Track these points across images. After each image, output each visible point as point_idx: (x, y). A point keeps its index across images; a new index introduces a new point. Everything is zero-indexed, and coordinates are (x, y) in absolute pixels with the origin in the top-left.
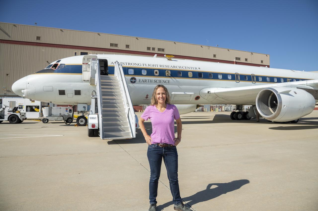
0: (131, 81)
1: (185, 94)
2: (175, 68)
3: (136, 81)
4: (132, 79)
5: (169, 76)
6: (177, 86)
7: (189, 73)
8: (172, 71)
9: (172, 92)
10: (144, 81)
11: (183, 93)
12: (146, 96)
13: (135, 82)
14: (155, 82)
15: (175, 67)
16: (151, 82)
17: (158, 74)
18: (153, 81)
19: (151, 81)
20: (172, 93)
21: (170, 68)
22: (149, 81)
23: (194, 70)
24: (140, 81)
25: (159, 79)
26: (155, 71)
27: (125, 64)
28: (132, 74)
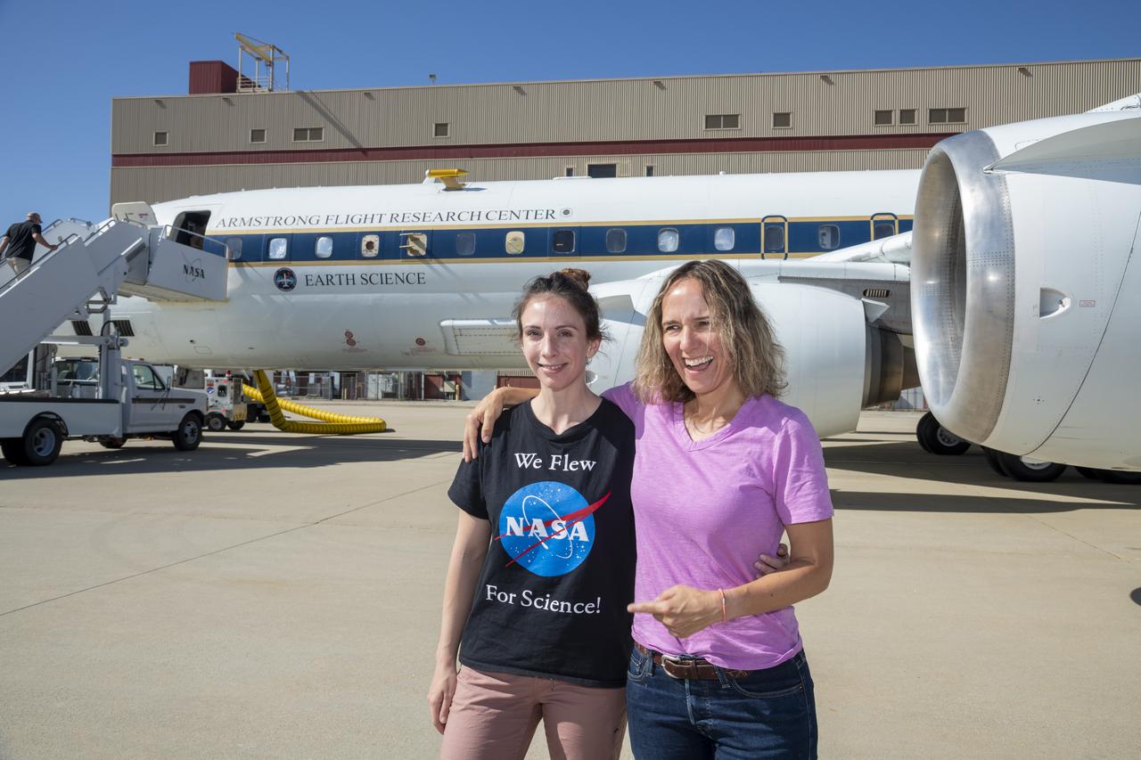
0: (279, 281)
1: (495, 328)
2: (451, 222)
3: (295, 282)
4: (280, 274)
5: (421, 257)
6: (456, 297)
7: (510, 236)
8: (431, 234)
9: (442, 321)
10: (325, 282)
11: (486, 322)
12: (345, 339)
13: (291, 286)
14: (365, 282)
15: (455, 217)
16: (351, 282)
17: (375, 252)
18: (358, 279)
19: (351, 280)
20: (444, 323)
21: (432, 223)
22: (344, 279)
23: (536, 221)
24: (310, 283)
25: (379, 272)
26: (368, 239)
27: (264, 222)
28: (282, 257)
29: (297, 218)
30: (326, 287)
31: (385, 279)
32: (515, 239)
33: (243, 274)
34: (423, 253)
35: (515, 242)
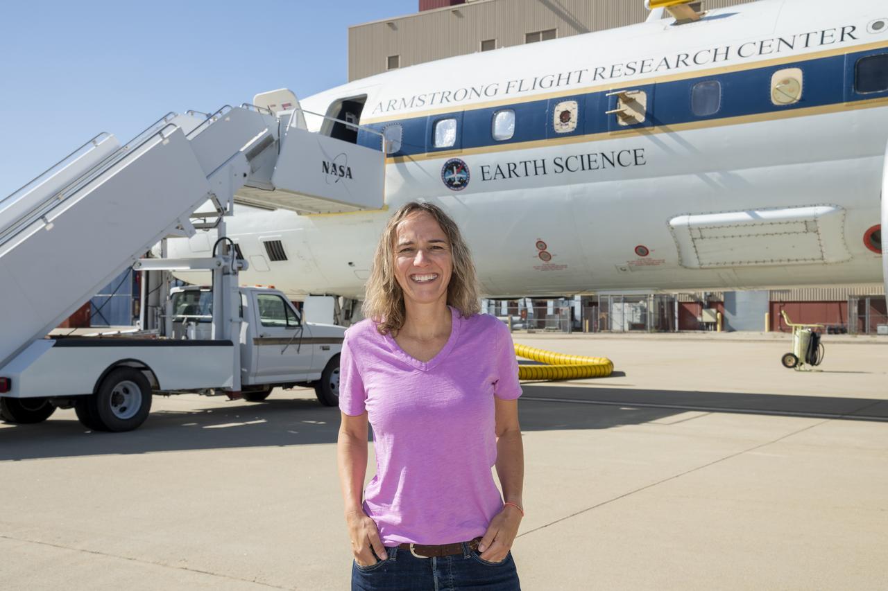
0: (448, 177)
1: (757, 223)
2: (682, 69)
3: (468, 178)
4: (449, 167)
5: (637, 126)
6: (694, 180)
7: (778, 78)
8: (652, 90)
9: (672, 218)
10: (506, 173)
11: (743, 216)
12: (536, 252)
13: (463, 183)
14: (559, 169)
15: (690, 61)
16: (540, 171)
17: (572, 125)
18: (550, 166)
19: (540, 168)
20: (674, 222)
21: (654, 74)
22: (531, 167)
23: (823, 48)
24: (487, 176)
25: (578, 154)
26: (562, 107)
27: (428, 99)
28: (451, 144)
29: (469, 90)
30: (508, 179)
31: (587, 163)
32: (786, 82)
33: (404, 172)
34: (641, 118)
35: (787, 85)
